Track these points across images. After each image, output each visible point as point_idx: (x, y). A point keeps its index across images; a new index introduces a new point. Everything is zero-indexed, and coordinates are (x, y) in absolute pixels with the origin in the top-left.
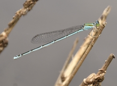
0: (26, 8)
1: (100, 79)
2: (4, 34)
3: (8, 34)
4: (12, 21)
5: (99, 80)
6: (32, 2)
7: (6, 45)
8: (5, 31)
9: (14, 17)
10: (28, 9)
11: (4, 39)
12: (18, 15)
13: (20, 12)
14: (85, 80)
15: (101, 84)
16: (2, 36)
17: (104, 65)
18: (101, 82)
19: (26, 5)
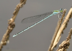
0: (21, 3)
2: (12, 19)
3: (14, 20)
4: (15, 12)
7: (13, 26)
8: (12, 18)
10: (22, 3)
11: (12, 23)
12: (17, 8)
14: (60, 45)
16: (10, 21)
17: (68, 35)
19: (21, 1)
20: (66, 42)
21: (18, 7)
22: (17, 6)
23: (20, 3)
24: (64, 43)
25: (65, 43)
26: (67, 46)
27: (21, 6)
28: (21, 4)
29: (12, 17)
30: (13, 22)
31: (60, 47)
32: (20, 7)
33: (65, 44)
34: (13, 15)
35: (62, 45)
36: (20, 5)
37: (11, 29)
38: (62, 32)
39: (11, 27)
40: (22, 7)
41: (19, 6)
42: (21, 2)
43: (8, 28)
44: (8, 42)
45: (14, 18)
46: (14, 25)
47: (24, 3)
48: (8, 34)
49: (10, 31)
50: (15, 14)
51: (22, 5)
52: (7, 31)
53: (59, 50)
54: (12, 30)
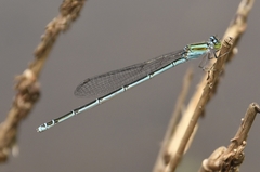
0: (65, 15)
1: (236, 160)
2: (29, 74)
3: (37, 75)
4: (40, 46)
5: (233, 162)
6: (75, 3)
7: (35, 97)
8: (31, 68)
9: (43, 36)
10: (69, 16)
11: (30, 86)
12: (51, 33)
13: (54, 26)
14: (205, 162)
15: (238, 169)
16: (24, 79)
17: (240, 129)
18: (238, 164)
19: (64, 9)
21: (54, 31)
23: (60, 16)
27: (62, 27)
28: (64, 21)
29: (29, 63)
30: (34, 81)
31: (206, 168)
32: (59, 32)
34: (33, 59)
36: (61, 21)
37: (28, 105)
39: (26, 100)
41: (57, 27)
42: (65, 11)
44: (15, 151)
45: (37, 68)
46: (37, 94)
49: (22, 115)
50: (42, 54)
51: (66, 24)
52: (12, 113)
54: (28, 111)
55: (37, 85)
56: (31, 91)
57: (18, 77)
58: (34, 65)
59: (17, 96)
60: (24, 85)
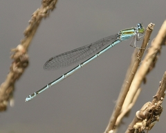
0: (45, 7)
3: (27, 49)
4: (28, 28)
7: (25, 64)
8: (22, 43)
9: (30, 21)
10: (48, 7)
11: (21, 56)
12: (35, 18)
13: (37, 14)
14: (138, 113)
16: (17, 51)
19: (44, 2)
20: (153, 106)
21: (38, 18)
22: (35, 15)
23: (42, 6)
24: (148, 106)
25: (150, 108)
26: (156, 115)
27: (43, 15)
28: (44, 10)
29: (21, 41)
30: (24, 53)
31: (138, 117)
32: (41, 18)
33: (151, 111)
34: (23, 38)
35: (144, 113)
36: (42, 11)
37: (20, 70)
38: (144, 80)
39: (19, 66)
40: (45, 17)
41: (39, 14)
42: (45, 4)
43: (11, 69)
44: (12, 103)
45: (26, 43)
46: (27, 62)
47: (51, 6)
48: (12, 85)
49: (16, 77)
50: (30, 34)
51: (46, 12)
52: (10, 75)
53: (135, 124)
54: (20, 74)
55: (26, 56)
56: (22, 59)
57: (14, 50)
58: (25, 41)
59: (13, 63)
60: (17, 55)
